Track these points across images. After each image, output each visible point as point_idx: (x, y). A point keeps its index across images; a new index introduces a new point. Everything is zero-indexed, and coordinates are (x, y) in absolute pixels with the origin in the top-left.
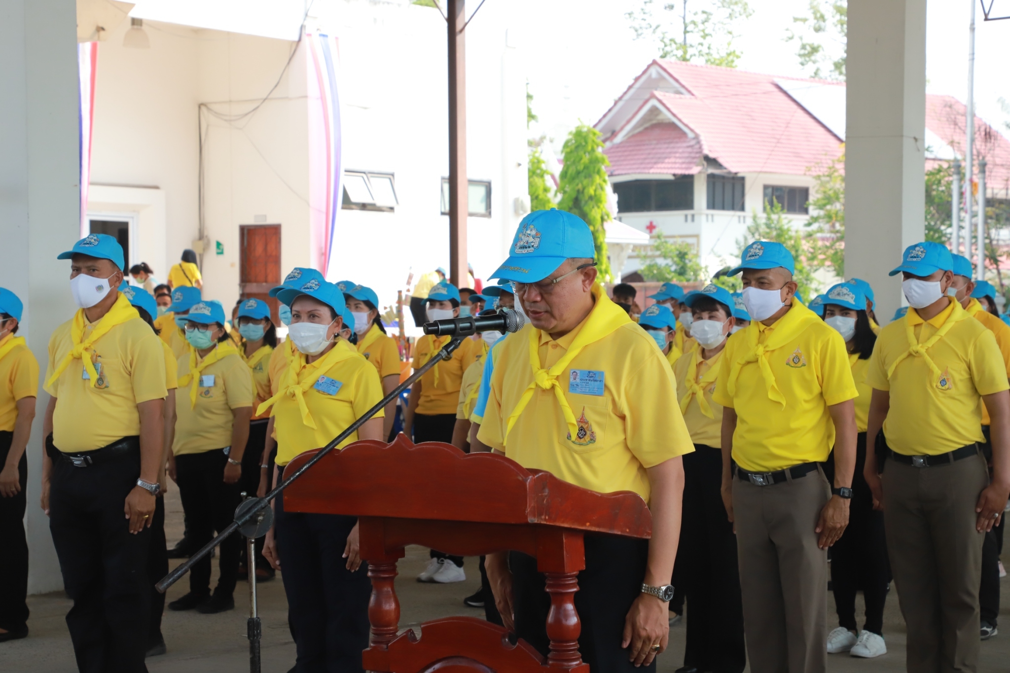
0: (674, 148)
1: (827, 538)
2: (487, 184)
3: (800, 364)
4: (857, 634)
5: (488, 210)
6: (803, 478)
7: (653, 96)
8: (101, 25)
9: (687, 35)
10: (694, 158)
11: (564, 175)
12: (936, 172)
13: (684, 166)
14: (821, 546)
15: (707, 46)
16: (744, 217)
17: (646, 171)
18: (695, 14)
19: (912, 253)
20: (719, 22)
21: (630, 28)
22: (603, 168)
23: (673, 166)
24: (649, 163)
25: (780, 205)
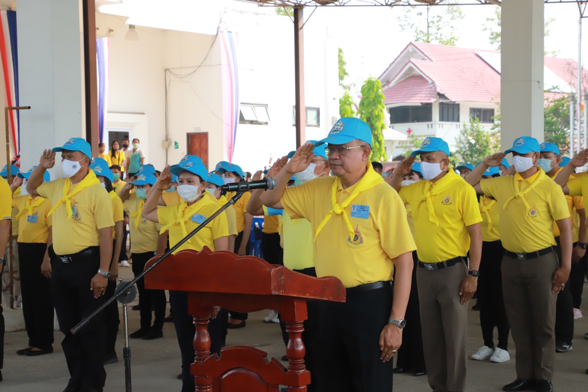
0: (421, 89)
1: (465, 298)
2: (318, 109)
3: (449, 203)
4: (494, 350)
5: (318, 123)
6: (454, 266)
7: (410, 61)
8: (111, 28)
9: (429, 29)
10: (432, 94)
11: (362, 104)
12: (561, 100)
13: (427, 98)
14: (462, 303)
15: (440, 34)
16: (459, 125)
17: (407, 101)
18: (434, 17)
19: (518, 142)
20: (446, 22)
21: (399, 25)
22: (382, 101)
23: (421, 98)
24: (408, 97)
25: (478, 119)
